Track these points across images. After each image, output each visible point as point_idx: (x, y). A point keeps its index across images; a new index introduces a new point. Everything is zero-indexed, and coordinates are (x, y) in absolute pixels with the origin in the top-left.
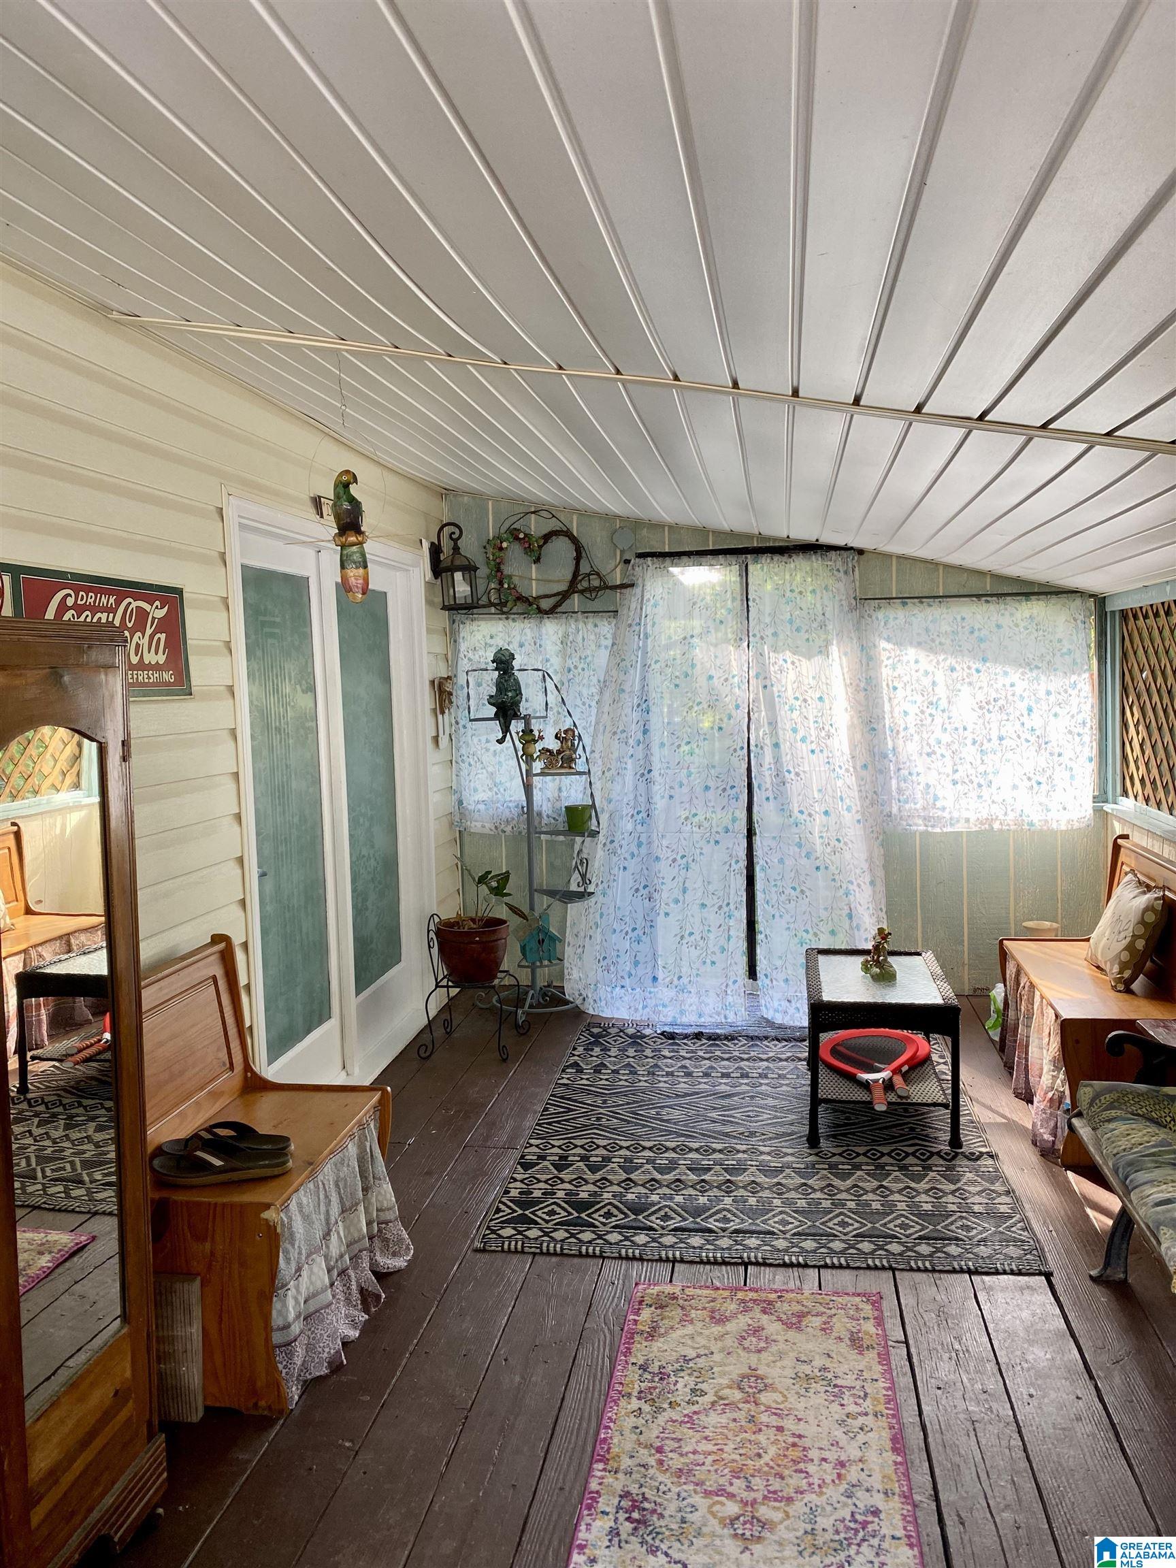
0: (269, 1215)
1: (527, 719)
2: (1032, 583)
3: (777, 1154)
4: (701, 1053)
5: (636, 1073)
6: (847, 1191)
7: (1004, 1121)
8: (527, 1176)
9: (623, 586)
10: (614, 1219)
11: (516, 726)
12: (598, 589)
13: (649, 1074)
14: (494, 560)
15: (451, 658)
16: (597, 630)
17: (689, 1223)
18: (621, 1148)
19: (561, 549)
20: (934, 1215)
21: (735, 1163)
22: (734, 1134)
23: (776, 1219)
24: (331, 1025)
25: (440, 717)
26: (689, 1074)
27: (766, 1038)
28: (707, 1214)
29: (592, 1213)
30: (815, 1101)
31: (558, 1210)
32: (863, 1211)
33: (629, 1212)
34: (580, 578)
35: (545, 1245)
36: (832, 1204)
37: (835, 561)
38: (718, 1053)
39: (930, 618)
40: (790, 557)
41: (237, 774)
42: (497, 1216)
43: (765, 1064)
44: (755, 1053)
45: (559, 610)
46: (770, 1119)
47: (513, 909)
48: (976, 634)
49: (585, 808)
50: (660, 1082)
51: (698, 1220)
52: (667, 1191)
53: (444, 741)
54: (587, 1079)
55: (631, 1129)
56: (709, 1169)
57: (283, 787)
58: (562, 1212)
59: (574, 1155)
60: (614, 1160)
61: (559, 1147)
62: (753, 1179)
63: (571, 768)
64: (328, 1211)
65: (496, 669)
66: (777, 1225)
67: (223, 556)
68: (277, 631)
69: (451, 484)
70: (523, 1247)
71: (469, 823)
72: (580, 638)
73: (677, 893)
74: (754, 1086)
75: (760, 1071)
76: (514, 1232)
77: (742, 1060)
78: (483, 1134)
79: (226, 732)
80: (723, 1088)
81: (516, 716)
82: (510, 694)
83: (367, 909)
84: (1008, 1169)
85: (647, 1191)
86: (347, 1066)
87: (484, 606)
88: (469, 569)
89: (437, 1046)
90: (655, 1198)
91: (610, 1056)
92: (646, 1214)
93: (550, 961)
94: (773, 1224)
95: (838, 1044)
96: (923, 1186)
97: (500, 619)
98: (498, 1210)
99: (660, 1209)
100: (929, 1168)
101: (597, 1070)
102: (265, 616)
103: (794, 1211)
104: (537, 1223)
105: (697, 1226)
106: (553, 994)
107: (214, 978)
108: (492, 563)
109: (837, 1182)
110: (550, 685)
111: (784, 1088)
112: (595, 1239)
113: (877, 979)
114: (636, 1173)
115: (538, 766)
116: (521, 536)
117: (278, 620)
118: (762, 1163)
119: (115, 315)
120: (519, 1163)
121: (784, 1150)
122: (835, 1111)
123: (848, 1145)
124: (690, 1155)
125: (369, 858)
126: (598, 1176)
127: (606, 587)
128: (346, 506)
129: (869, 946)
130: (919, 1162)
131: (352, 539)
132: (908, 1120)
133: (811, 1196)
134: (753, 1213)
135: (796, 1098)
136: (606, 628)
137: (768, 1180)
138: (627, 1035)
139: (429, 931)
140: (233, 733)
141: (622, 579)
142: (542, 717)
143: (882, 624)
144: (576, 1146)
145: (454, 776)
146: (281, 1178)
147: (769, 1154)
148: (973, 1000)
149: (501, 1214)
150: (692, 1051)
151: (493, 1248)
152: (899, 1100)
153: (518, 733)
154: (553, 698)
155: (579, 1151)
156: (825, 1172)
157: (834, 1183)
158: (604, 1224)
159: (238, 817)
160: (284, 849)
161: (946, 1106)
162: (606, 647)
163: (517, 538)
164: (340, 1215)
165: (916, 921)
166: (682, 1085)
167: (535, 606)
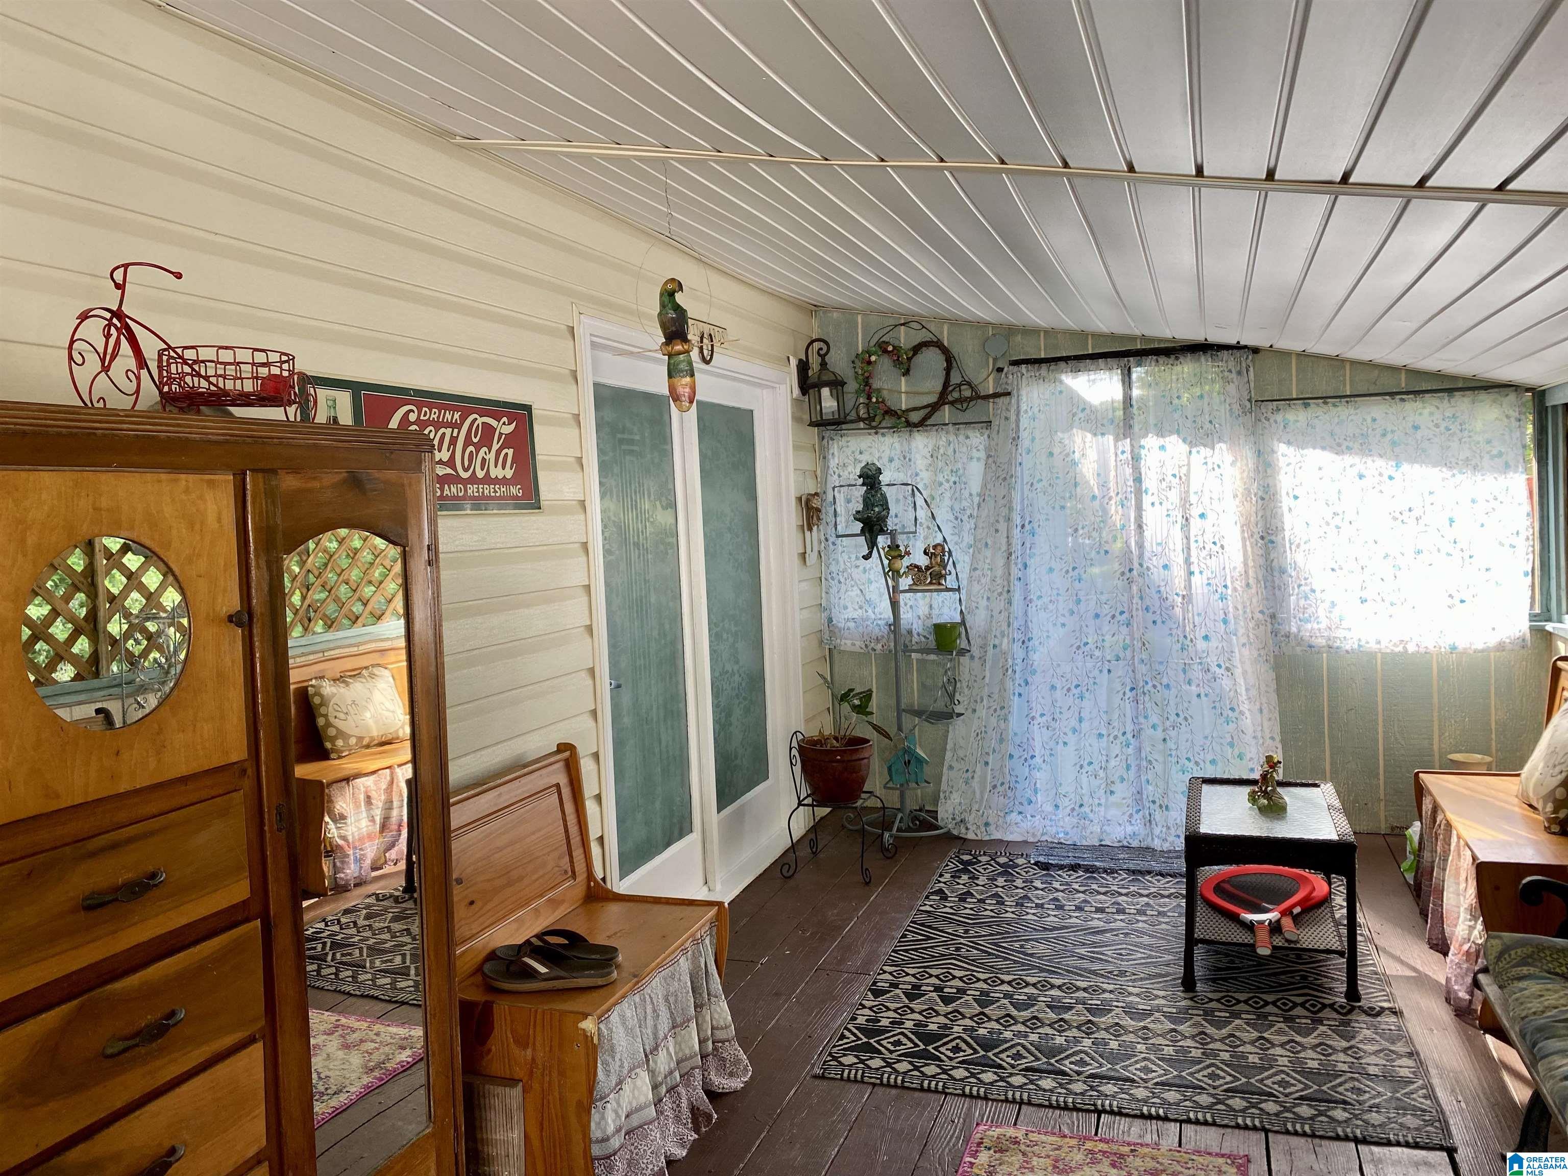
0: (588, 1025)
1: (893, 534)
2: (1454, 378)
3: (1147, 995)
4: (1076, 886)
5: (1003, 903)
6: (1222, 1040)
7: (1414, 974)
8: (877, 1003)
9: (996, 395)
10: (962, 1054)
11: (882, 541)
12: (971, 399)
13: (1017, 905)
14: (863, 375)
15: (821, 473)
16: (967, 441)
17: (1042, 1062)
18: (978, 980)
19: (932, 360)
20: (1319, 1074)
21: (1099, 1002)
22: (1102, 972)
23: (1138, 1066)
24: (692, 840)
25: (808, 534)
26: (1060, 907)
27: (1149, 872)
28: (1063, 1056)
29: (939, 1046)
30: (1191, 941)
31: (904, 1040)
32: (1238, 1064)
33: (977, 1048)
34: (950, 389)
35: (886, 1076)
36: (1203, 1054)
37: (1226, 362)
38: (1095, 887)
39: (1336, 420)
40: (1177, 358)
41: (589, 586)
42: (841, 1042)
43: (1146, 899)
44: (1135, 889)
45: (928, 422)
46: (1144, 958)
47: (876, 728)
48: (1389, 436)
49: (954, 626)
50: (1028, 913)
51: (1053, 1061)
52: (1022, 1028)
53: (812, 558)
54: (951, 907)
55: (992, 962)
56: (1071, 1008)
57: (641, 601)
58: (908, 1043)
59: (928, 985)
60: (968, 992)
61: (914, 976)
62: (1117, 1021)
63: (940, 584)
64: (655, 1025)
65: (863, 484)
66: (1138, 1073)
67: (574, 375)
68: (635, 448)
69: (820, 301)
70: (863, 1076)
71: (838, 641)
72: (950, 451)
73: (1074, 723)
74: (1130, 922)
75: (1138, 907)
76: (856, 1060)
77: (1121, 894)
78: (836, 958)
79: (577, 545)
80: (1095, 923)
81: (882, 531)
82: (877, 509)
83: (731, 724)
84: (1415, 1026)
85: (1001, 1027)
86: (710, 883)
87: (852, 422)
88: (837, 384)
89: (800, 865)
90: (1008, 1035)
91: (978, 885)
92: (996, 1051)
93: (917, 783)
94: (1134, 1071)
95: (1223, 881)
96: (1310, 1040)
97: (870, 434)
98: (843, 1037)
99: (1012, 1047)
100: (1320, 1022)
101: (963, 898)
102: (623, 433)
103: (1159, 1059)
104: (880, 1053)
105: (1050, 1067)
106: (924, 819)
107: (558, 786)
108: (861, 377)
109: (1210, 1030)
110: (920, 501)
111: (1164, 926)
112: (939, 1074)
113: (1262, 810)
114: (991, 1008)
115: (905, 582)
116: (890, 348)
117: (637, 437)
118: (1129, 1005)
119: (459, 140)
120: (870, 990)
121: (1155, 992)
122: (1217, 953)
123: (1228, 991)
124: (1052, 992)
125: (733, 674)
126: (950, 1009)
127: (978, 397)
128: (672, 314)
129: (1256, 776)
130: (1308, 1014)
131: (679, 348)
132: (1301, 967)
133: (1180, 1044)
134: (1113, 1058)
135: (1175, 937)
136: (977, 439)
137: (1133, 1023)
138: (998, 864)
139: (791, 749)
140: (585, 546)
141: (995, 388)
142: (912, 533)
143: (1282, 426)
144: (931, 976)
145: (824, 595)
146: (605, 988)
147: (1137, 995)
148: (1389, 839)
149: (845, 1041)
150: (1067, 884)
151: (832, 1076)
152: (1286, 945)
153: (883, 549)
154: (922, 514)
155: (933, 980)
156: (1199, 1019)
157: (1208, 1031)
158: (951, 1059)
159: (590, 629)
160: (642, 662)
161: (1341, 954)
162: (979, 459)
163: (885, 351)
164: (669, 1031)
165: (1324, 751)
166: (1051, 919)
167: (903, 419)
